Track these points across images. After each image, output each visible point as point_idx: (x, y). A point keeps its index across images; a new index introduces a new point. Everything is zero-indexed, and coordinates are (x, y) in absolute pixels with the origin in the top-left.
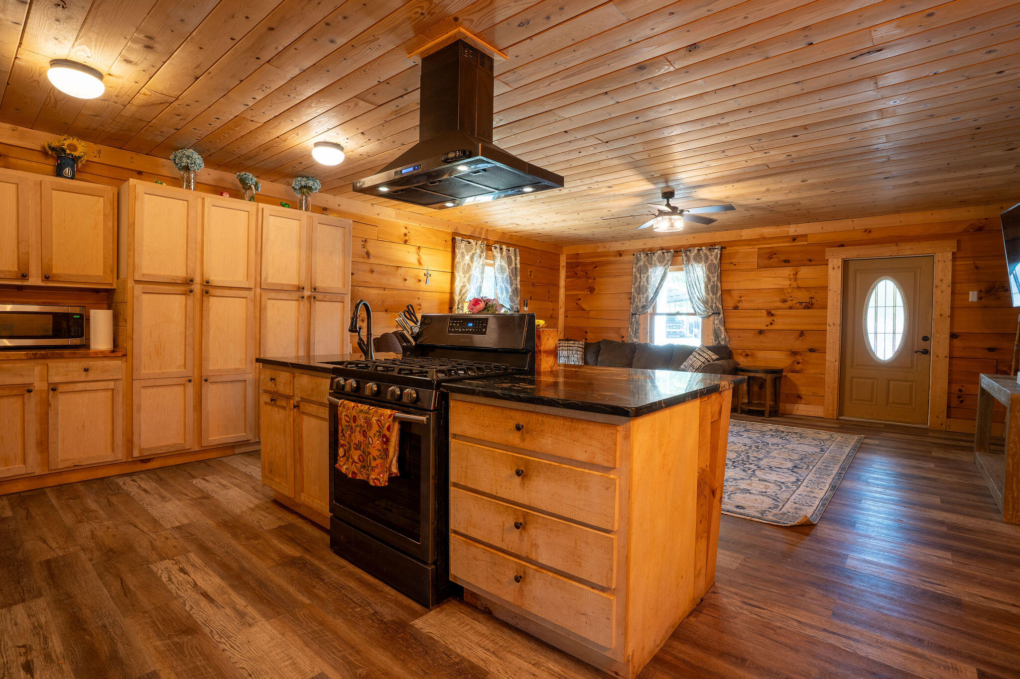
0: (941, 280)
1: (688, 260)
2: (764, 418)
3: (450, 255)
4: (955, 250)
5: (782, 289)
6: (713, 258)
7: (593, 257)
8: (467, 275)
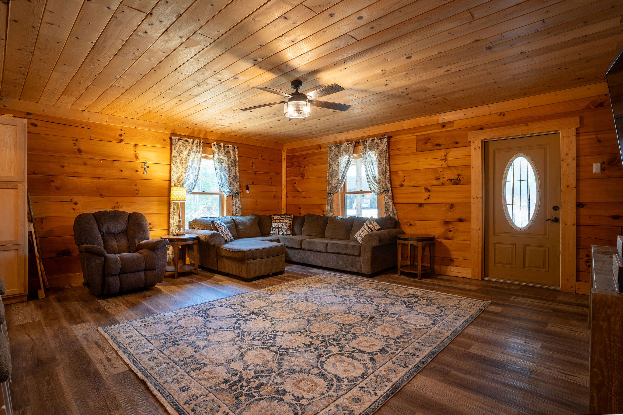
0: (567, 154)
1: (365, 149)
2: (417, 280)
3: (169, 151)
4: (578, 126)
5: (436, 169)
6: (383, 145)
7: (302, 151)
8: (184, 167)
